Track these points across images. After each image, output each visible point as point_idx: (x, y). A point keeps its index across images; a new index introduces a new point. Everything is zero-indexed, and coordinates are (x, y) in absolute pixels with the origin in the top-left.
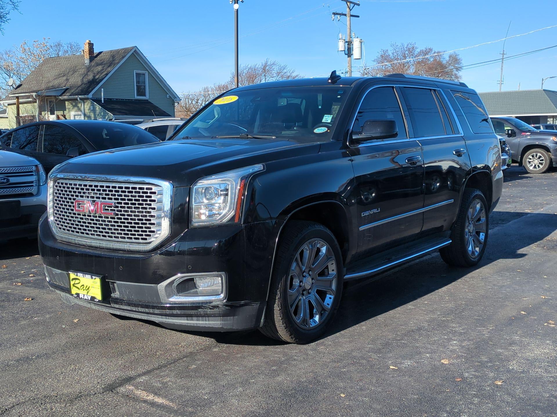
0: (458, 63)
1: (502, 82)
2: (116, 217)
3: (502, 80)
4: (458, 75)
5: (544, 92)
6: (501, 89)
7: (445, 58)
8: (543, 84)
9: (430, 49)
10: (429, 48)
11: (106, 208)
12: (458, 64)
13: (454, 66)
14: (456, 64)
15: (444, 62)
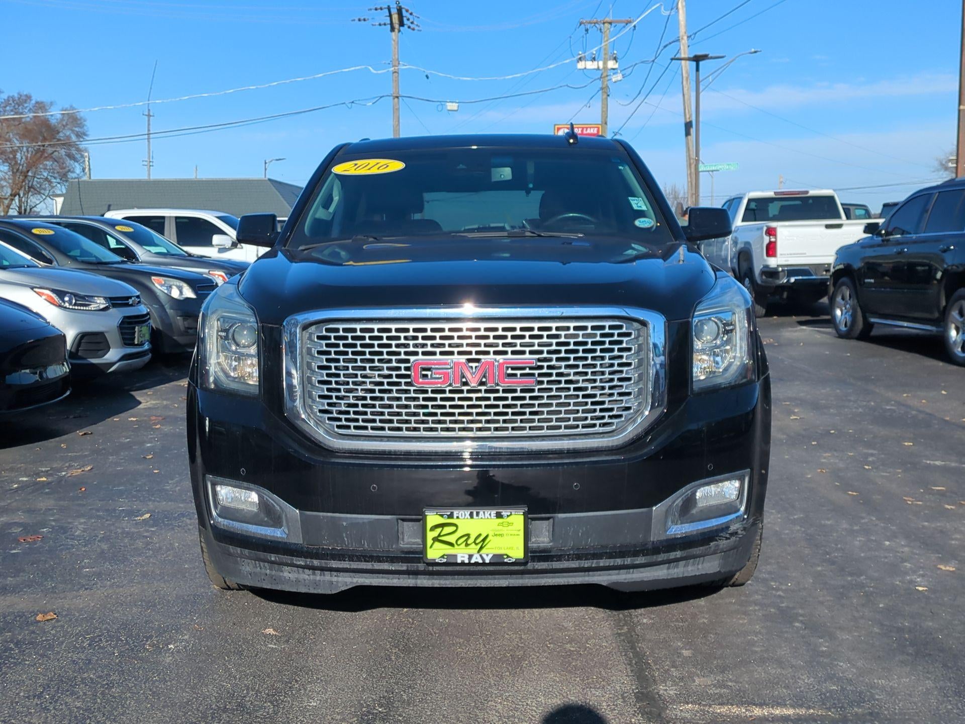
0: (81, 126)
1: (151, 164)
2: (536, 388)
3: (151, 160)
4: (81, 147)
5: (269, 182)
6: (149, 175)
7: (55, 114)
8: (266, 169)
9: (26, 96)
10: (25, 93)
11: (510, 371)
12: (79, 127)
13: (73, 131)
14: (76, 127)
15: (53, 121)
